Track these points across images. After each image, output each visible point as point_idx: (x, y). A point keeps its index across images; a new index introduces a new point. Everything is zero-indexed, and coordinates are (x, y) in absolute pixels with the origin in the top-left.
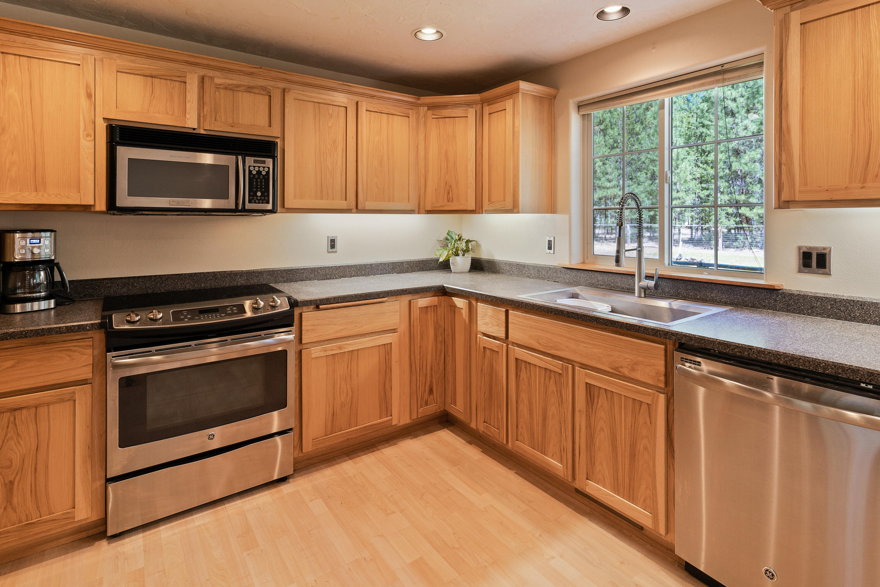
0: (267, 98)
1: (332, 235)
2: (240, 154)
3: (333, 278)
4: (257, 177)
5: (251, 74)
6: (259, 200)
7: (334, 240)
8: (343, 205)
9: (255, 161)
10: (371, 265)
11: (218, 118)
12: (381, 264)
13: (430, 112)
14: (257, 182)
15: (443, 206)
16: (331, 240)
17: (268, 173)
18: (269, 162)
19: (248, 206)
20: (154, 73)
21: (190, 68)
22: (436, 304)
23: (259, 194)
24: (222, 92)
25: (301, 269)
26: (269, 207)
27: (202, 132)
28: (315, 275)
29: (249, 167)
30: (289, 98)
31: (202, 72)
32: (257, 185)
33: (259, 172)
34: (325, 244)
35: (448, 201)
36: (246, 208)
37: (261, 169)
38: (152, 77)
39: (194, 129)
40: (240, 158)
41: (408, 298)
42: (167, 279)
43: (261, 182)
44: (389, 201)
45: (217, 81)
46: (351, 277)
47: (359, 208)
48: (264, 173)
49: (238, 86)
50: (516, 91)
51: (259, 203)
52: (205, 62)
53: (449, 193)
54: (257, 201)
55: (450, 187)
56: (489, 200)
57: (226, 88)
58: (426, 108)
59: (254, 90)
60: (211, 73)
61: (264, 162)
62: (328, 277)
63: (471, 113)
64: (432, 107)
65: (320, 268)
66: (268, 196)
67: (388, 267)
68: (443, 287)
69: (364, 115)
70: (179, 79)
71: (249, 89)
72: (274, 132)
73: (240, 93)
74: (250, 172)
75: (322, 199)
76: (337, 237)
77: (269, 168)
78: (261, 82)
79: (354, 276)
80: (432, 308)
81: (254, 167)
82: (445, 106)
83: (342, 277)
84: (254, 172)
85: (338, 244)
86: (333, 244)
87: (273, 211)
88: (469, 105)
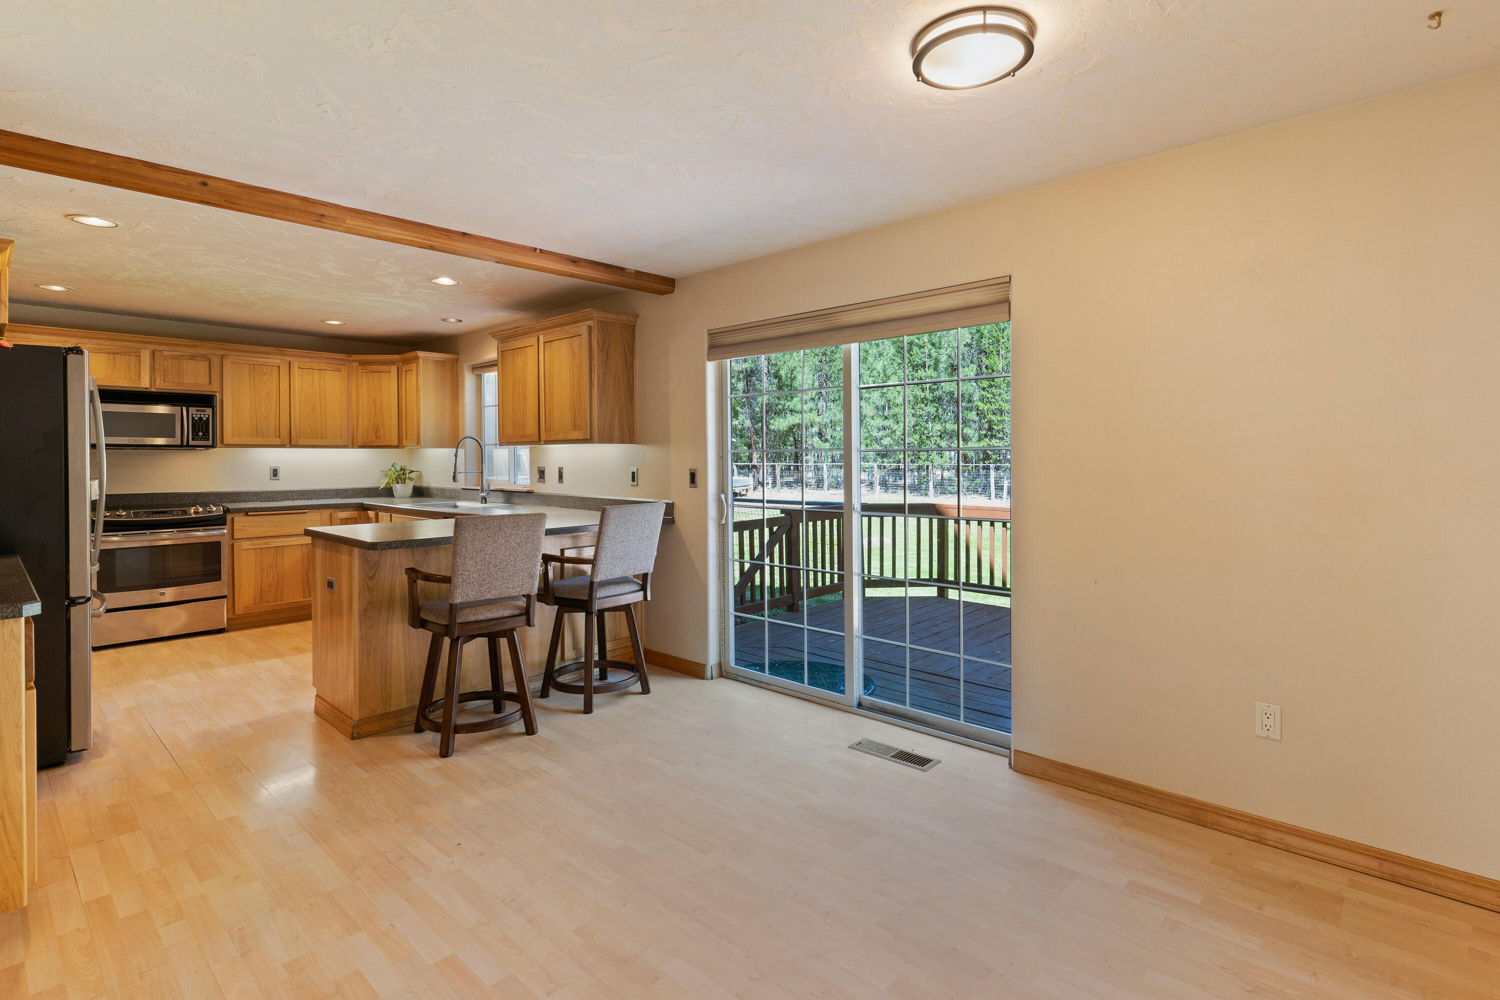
0: (207, 363)
1: (275, 466)
2: (184, 406)
3: (276, 501)
4: (198, 421)
5: (194, 346)
6: (201, 438)
7: (276, 470)
8: (277, 441)
9: (197, 411)
10: (314, 490)
11: (166, 380)
12: (324, 490)
13: (360, 367)
14: (199, 425)
15: (371, 442)
16: (274, 470)
17: (208, 419)
18: (209, 411)
19: (191, 443)
20: (115, 351)
21: (145, 345)
23: (201, 434)
24: (170, 361)
25: (244, 493)
26: (210, 443)
27: (154, 390)
28: (258, 498)
29: (192, 414)
30: (227, 363)
31: (153, 347)
32: (199, 427)
33: (200, 418)
34: (268, 473)
35: (376, 438)
36: (190, 444)
37: (202, 416)
38: (114, 353)
39: (147, 388)
40: (184, 408)
41: (331, 511)
42: (124, 497)
43: (202, 426)
44: (322, 439)
45: (165, 353)
46: (294, 500)
47: (292, 444)
48: (205, 419)
49: (182, 356)
50: (417, 358)
51: (201, 440)
52: (156, 341)
53: (377, 432)
54: (199, 439)
55: (378, 427)
56: (406, 438)
57: (172, 358)
58: (357, 364)
59: (197, 358)
60: (160, 348)
61: (204, 411)
62: (271, 499)
63: (394, 369)
64: (362, 363)
65: (263, 492)
66: (209, 435)
67: (332, 492)
68: (363, 504)
69: (295, 370)
70: (135, 354)
71: (192, 357)
72: (214, 388)
73: (185, 361)
74: (193, 418)
75: (257, 437)
76: (279, 467)
77: (209, 415)
78: (202, 351)
79: (296, 499)
81: (196, 414)
82: (373, 363)
83: (285, 500)
84: (197, 418)
85: (281, 473)
86: (275, 473)
87: (213, 446)
88: (392, 363)
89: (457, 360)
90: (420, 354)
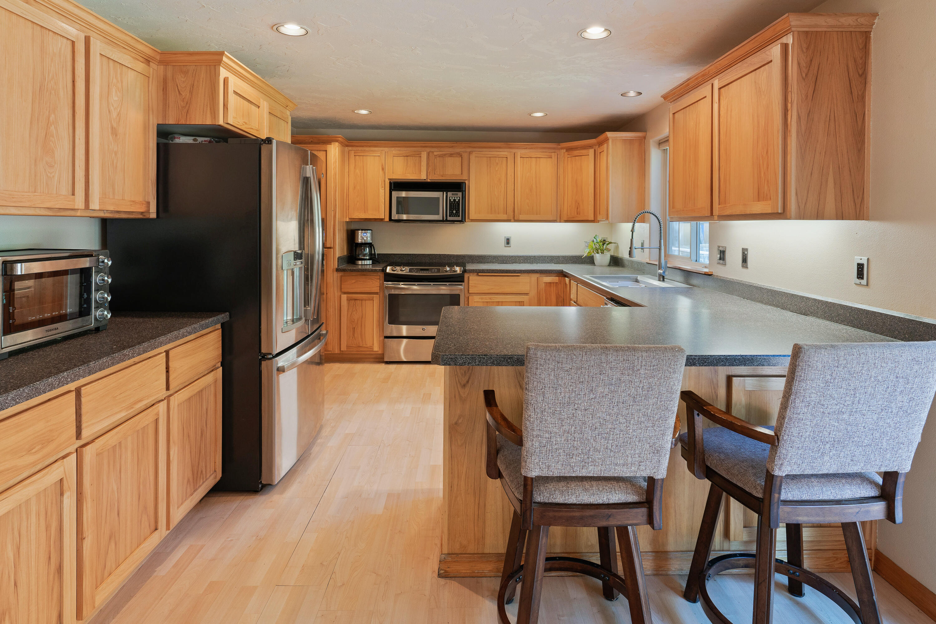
0: (461, 158)
1: (508, 236)
2: (445, 191)
3: (508, 263)
4: (453, 202)
5: (452, 147)
6: (454, 215)
7: (509, 239)
8: (505, 217)
9: (453, 194)
10: (534, 256)
11: (436, 173)
12: (542, 256)
13: (566, 153)
14: (453, 205)
15: (573, 217)
16: (507, 239)
17: (459, 200)
18: (460, 194)
19: (449, 218)
20: (408, 154)
21: (423, 149)
22: (557, 281)
23: (454, 212)
24: (438, 158)
25: (488, 256)
26: (460, 218)
27: (429, 181)
28: (496, 260)
29: (450, 197)
30: (473, 157)
31: (428, 150)
32: (453, 207)
33: (455, 200)
34: (503, 242)
35: (577, 214)
36: (448, 219)
37: (456, 198)
38: (407, 156)
39: (425, 180)
40: (445, 193)
41: (537, 275)
42: (417, 256)
43: (456, 205)
44: (537, 214)
45: (435, 153)
46: (520, 263)
47: (515, 219)
48: (457, 200)
49: (445, 155)
50: (607, 139)
51: (454, 217)
52: (430, 145)
53: (577, 208)
54: (453, 216)
55: (579, 204)
56: (599, 212)
57: (439, 156)
58: (564, 151)
59: (453, 156)
60: (433, 150)
61: (457, 194)
62: (505, 262)
63: (591, 151)
64: (569, 149)
65: (500, 256)
66: (459, 213)
67: (547, 259)
68: (563, 271)
69: (519, 160)
70: (418, 156)
71: (451, 155)
72: (464, 177)
73: (447, 158)
74: (450, 200)
75: (491, 214)
76: (511, 237)
77: (460, 197)
78: (458, 150)
79: (522, 263)
80: (555, 284)
81: (452, 197)
82: (576, 148)
83: (514, 263)
84: (452, 200)
85: (512, 242)
86: (508, 241)
87: (462, 221)
88: (590, 147)
89: (645, 138)
90: (609, 134)
